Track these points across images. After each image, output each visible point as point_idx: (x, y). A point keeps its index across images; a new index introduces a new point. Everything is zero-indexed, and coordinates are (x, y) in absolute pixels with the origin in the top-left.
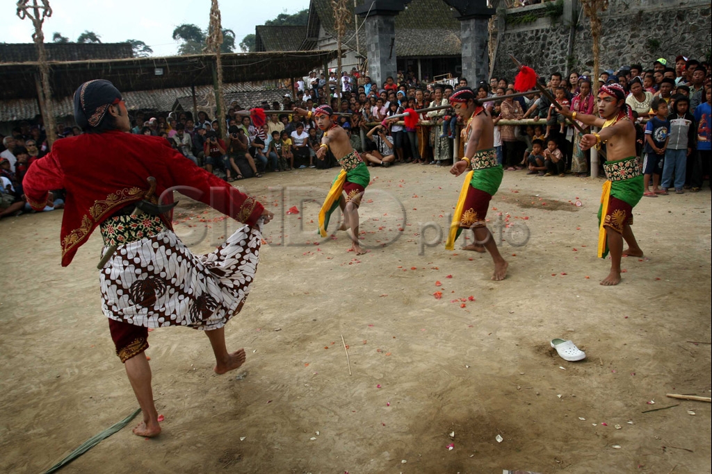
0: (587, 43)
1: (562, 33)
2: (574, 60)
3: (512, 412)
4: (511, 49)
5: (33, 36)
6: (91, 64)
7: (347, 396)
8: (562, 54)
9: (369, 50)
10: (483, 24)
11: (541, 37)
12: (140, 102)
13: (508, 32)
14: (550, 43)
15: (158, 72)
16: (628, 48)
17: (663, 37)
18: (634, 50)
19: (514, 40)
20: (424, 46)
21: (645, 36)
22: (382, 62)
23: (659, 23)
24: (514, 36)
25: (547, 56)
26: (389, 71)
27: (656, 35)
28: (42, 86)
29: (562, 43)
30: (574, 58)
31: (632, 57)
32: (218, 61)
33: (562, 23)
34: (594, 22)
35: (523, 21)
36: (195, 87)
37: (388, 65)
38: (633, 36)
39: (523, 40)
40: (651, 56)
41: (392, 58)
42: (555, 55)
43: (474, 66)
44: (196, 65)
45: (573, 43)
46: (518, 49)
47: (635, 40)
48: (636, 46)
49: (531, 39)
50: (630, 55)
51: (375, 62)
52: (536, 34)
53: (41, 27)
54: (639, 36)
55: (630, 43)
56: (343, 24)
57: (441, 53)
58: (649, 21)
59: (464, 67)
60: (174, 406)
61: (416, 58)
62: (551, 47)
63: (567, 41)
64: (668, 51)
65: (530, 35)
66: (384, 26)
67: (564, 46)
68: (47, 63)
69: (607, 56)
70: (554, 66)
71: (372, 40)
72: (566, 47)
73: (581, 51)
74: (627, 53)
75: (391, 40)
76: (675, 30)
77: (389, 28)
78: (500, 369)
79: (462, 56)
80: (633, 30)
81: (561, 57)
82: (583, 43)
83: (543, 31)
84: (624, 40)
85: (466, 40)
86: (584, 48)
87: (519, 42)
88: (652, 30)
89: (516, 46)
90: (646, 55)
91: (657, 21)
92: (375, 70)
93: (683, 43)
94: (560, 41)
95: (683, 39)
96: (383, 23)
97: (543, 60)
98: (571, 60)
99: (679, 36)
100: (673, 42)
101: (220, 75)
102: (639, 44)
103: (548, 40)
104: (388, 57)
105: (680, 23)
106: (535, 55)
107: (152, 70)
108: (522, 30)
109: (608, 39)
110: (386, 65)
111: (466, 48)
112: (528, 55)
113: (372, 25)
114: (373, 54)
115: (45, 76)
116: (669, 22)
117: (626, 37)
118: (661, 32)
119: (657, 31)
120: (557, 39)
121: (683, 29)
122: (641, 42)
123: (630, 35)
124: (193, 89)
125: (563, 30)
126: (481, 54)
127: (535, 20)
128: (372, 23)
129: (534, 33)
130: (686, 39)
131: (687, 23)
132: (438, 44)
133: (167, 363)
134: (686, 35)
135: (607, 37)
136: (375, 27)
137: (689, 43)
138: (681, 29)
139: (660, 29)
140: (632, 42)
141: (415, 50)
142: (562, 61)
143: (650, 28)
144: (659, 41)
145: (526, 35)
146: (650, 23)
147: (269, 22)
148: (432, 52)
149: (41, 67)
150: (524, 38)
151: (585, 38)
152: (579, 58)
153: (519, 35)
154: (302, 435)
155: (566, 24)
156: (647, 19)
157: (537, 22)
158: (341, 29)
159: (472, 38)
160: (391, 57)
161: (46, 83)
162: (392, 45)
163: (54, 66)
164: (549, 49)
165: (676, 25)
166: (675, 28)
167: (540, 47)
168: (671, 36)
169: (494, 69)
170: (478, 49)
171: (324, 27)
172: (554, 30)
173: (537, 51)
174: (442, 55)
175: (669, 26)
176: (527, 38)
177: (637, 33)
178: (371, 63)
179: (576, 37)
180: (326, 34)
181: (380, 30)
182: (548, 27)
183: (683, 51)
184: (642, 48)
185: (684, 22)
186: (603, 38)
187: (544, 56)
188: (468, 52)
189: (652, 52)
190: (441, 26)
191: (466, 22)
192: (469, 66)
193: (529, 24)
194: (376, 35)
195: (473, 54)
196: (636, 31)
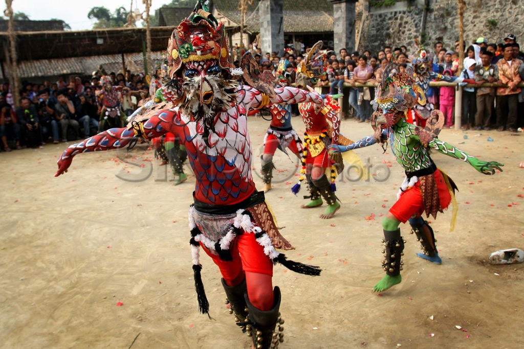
0: (436, 22)
1: (417, 14)
2: (426, 36)
3: (471, 307)
4: (373, 27)
5: (5, 12)
6: (49, 34)
7: (330, 295)
8: (417, 31)
9: (262, 26)
10: (352, 7)
11: (399, 18)
12: (70, 68)
13: (371, 13)
14: (406, 23)
15: (100, 41)
16: (470, 26)
17: (500, 18)
18: (476, 28)
19: (376, 20)
20: (298, 24)
21: (485, 17)
22: (273, 36)
23: (496, 7)
24: (376, 17)
25: (403, 33)
26: (278, 43)
27: (494, 16)
28: (10, 51)
29: (416, 22)
30: (425, 35)
31: (474, 34)
32: (148, 33)
33: (416, 6)
34: (461, 4)
35: (384, 5)
36: (125, 55)
37: (277, 38)
38: (475, 17)
39: (384, 20)
40: (490, 34)
41: (281, 33)
42: (410, 32)
43: (344, 40)
44: (129, 36)
45: (425, 22)
46: (379, 27)
47: (477, 20)
48: (477, 26)
49: (390, 19)
50: (472, 32)
51: (266, 36)
52: (395, 15)
53: (11, 4)
54: (479, 17)
55: (472, 23)
56: (246, 5)
57: (311, 30)
58: (489, 5)
59: (336, 41)
60: (187, 304)
61: (291, 34)
62: (407, 26)
63: (420, 21)
64: (504, 29)
65: (389, 16)
66: (275, 7)
67: (418, 25)
68: (15, 33)
69: (453, 33)
70: (409, 40)
71: (264, 18)
72: (419, 26)
73: (431, 29)
74: (470, 30)
75: (280, 19)
76: (510, 13)
77: (279, 9)
78: (446, 274)
79: (335, 32)
80: (475, 12)
81: (415, 34)
82: (433, 22)
83: (400, 13)
84: (468, 20)
85: (338, 19)
86: (434, 26)
87: (381, 21)
88: (491, 12)
89: (378, 24)
90: (485, 33)
91: (495, 5)
92: (266, 43)
93: (516, 23)
94: (414, 21)
95: (517, 20)
96: (274, 5)
97: (400, 35)
98: (423, 36)
99: (513, 17)
100: (508, 22)
101: (149, 45)
102: (479, 24)
103: (405, 20)
104: (277, 32)
105: (514, 7)
106: (394, 33)
107: (95, 40)
108: (382, 11)
109: (454, 19)
110: (275, 38)
111: (338, 26)
112: (388, 31)
113: (264, 7)
114: (265, 30)
115: (13, 43)
116: (505, 5)
117: (469, 18)
118: (499, 14)
119: (495, 14)
120: (412, 19)
121: (516, 12)
122: (482, 22)
123: (472, 16)
124: (123, 56)
125: (417, 12)
126: (350, 31)
127: (394, 4)
128: (265, 4)
129: (393, 14)
130: (519, 20)
131: (520, 7)
132: (309, 23)
133: (166, 270)
134: (519, 17)
135: (453, 18)
136: (267, 8)
137: (522, 23)
138: (514, 12)
139: (497, 12)
140: (474, 22)
141: (290, 27)
142: (416, 37)
143: (489, 11)
144: (497, 21)
145: (386, 16)
146: (489, 7)
147: (165, 5)
148: (305, 29)
149: (10, 36)
150: (384, 18)
151: (435, 19)
152: (430, 34)
153: (380, 16)
154: (306, 326)
155: (420, 7)
156: (487, 4)
157: (395, 5)
158: (244, 9)
159: (343, 18)
160: (279, 32)
161: (13, 49)
162: (281, 22)
163: (19, 36)
164: (405, 27)
165: (511, 8)
166: (510, 10)
167: (397, 25)
168: (507, 17)
169: (360, 43)
170: (348, 26)
171: (217, 9)
172: (410, 12)
173: (395, 29)
174: (312, 32)
175: (505, 9)
176: (387, 18)
177: (478, 15)
178: (263, 37)
179: (428, 18)
180: (219, 14)
181: (272, 10)
182: (405, 9)
183: (517, 29)
184: (482, 27)
185: (517, 6)
186: (450, 19)
187: (401, 33)
188: (339, 29)
189: (491, 30)
190: (310, 8)
191: (338, 5)
192: (340, 40)
193: (388, 7)
194: (268, 14)
195: (343, 31)
196: (477, 13)
